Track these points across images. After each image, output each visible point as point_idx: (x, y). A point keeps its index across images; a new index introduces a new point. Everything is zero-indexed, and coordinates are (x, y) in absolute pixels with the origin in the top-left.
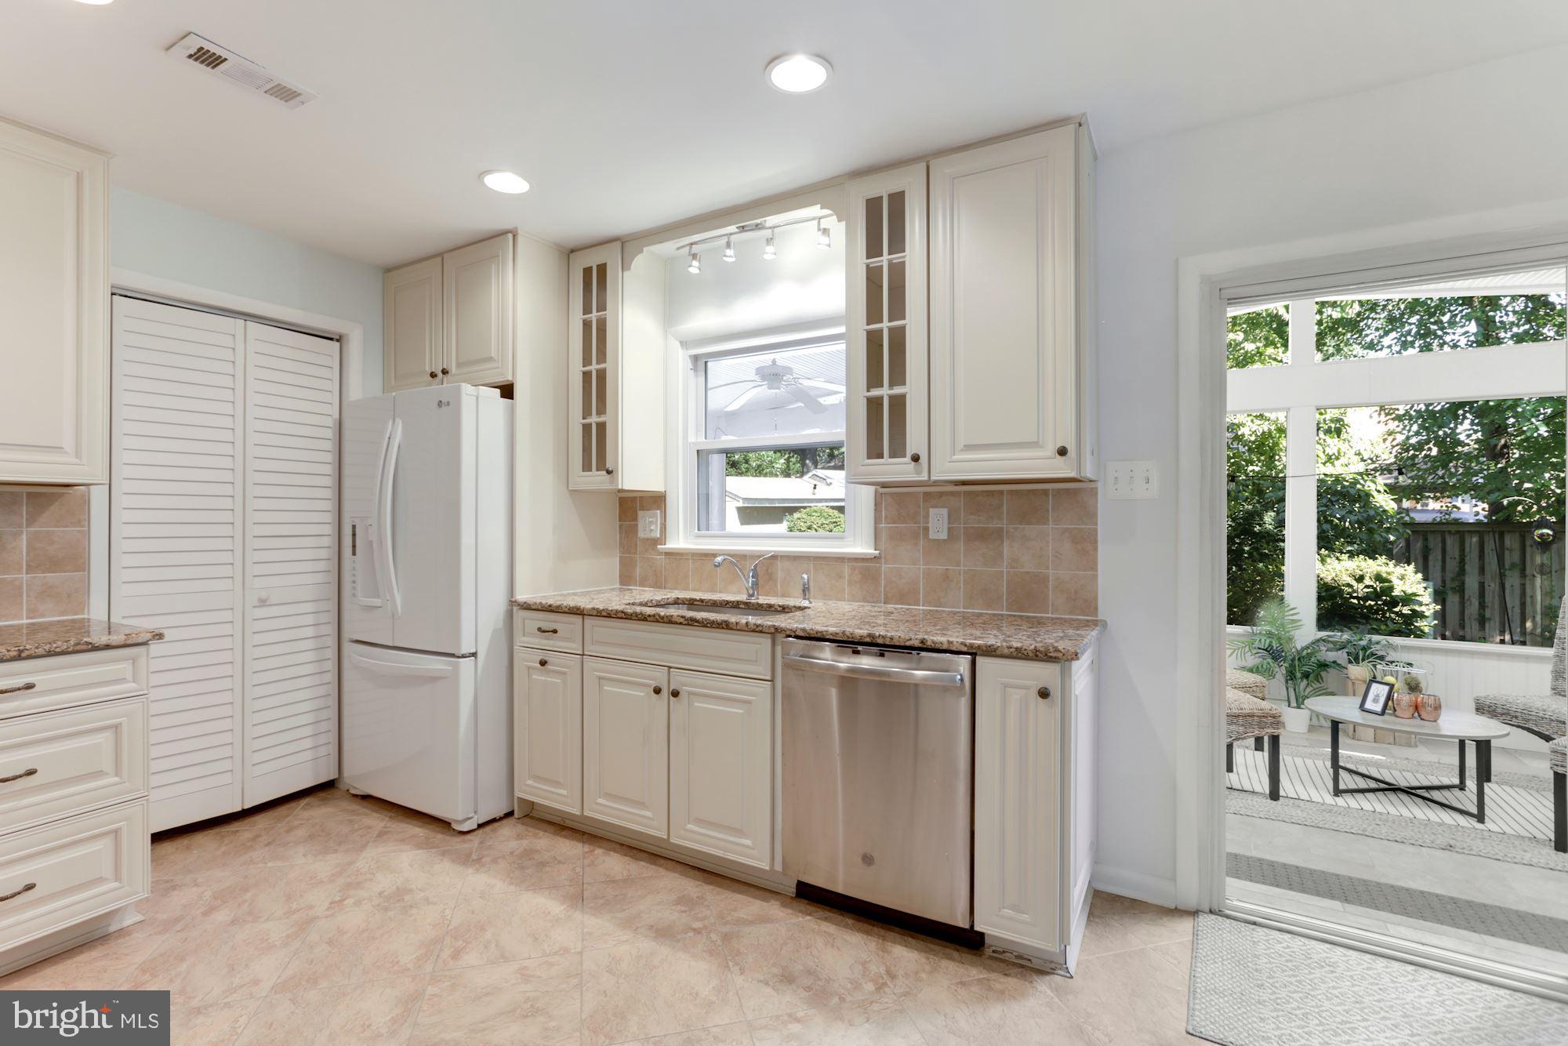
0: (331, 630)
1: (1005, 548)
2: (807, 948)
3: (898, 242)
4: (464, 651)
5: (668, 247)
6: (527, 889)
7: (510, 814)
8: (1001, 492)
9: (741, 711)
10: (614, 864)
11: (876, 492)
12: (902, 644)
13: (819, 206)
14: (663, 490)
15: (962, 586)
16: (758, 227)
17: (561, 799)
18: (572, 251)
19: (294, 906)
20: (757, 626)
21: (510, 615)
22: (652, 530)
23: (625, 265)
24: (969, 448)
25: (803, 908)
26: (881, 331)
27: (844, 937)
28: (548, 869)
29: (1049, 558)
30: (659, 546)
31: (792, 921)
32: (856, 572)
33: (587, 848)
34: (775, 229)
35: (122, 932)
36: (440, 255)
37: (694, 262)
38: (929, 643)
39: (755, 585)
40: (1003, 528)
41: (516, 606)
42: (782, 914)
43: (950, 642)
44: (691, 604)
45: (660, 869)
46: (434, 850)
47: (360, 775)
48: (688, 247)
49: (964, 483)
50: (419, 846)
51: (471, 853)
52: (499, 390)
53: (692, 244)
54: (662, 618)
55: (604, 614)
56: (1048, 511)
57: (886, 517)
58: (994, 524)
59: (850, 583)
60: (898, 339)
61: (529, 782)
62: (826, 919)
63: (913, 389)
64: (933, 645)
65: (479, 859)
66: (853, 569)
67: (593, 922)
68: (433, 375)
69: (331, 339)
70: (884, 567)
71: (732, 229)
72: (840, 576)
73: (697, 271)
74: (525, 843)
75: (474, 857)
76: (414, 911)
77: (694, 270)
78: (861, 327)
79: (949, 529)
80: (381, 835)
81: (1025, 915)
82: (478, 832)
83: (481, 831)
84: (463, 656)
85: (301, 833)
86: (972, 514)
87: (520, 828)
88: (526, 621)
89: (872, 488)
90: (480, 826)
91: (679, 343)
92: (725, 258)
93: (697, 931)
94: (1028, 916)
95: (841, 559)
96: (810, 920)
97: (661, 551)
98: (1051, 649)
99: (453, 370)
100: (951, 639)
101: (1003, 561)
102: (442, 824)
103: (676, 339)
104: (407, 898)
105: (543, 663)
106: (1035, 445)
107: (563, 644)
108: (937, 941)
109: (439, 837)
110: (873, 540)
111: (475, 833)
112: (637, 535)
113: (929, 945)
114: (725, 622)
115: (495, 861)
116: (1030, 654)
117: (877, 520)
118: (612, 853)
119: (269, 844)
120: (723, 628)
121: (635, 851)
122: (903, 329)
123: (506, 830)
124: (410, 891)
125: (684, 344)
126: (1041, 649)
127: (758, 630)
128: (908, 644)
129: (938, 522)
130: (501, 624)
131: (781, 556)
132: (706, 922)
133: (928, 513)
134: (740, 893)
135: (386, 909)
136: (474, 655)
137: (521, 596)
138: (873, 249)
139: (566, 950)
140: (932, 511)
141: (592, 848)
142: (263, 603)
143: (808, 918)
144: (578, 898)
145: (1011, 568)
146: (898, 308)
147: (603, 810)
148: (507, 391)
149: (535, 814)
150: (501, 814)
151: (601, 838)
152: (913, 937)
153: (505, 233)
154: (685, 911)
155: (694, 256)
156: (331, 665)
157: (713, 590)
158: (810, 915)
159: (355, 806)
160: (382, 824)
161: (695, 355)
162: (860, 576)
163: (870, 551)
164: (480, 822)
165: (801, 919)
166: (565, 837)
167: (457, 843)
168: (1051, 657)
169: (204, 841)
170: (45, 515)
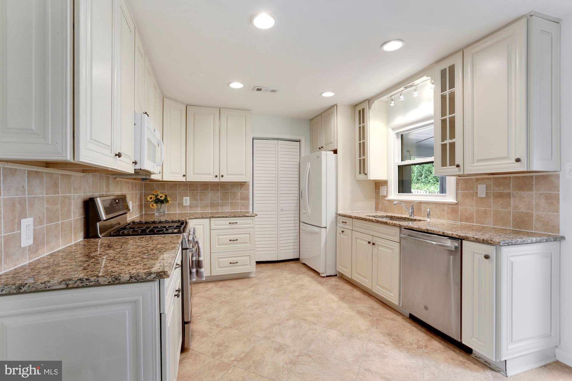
0: (298, 218)
1: (511, 201)
2: (402, 331)
3: (452, 85)
4: (323, 226)
5: (385, 98)
6: (331, 293)
7: (336, 275)
8: (510, 178)
9: (391, 252)
10: (357, 294)
11: (457, 178)
12: (437, 233)
13: (426, 76)
14: (387, 179)
15: (492, 217)
16: (411, 86)
17: (347, 273)
18: (356, 106)
19: (281, 282)
20: (395, 224)
21: (336, 217)
22: (384, 193)
23: (370, 108)
24: (479, 161)
25: (409, 321)
26: (446, 119)
27: (418, 333)
28: (339, 290)
29: (533, 206)
30: (385, 198)
31: (403, 323)
32: (450, 209)
33: (352, 288)
34: (417, 86)
35: (252, 277)
36: (321, 114)
37: (392, 102)
38: (445, 234)
39: (413, 212)
40: (510, 193)
41: (338, 215)
42: (400, 320)
43: (452, 234)
44: (392, 218)
45: (370, 299)
46: (314, 279)
47: (304, 258)
48: (390, 98)
49: (492, 174)
50: (311, 277)
51: (322, 282)
52: (333, 152)
53: (391, 96)
54: (370, 220)
55: (357, 218)
56: (533, 185)
57: (461, 188)
58: (507, 191)
59: (447, 213)
60: (452, 121)
61: (340, 266)
62: (415, 326)
63: (458, 140)
64: (447, 235)
65: (323, 284)
66: (449, 208)
67: (343, 305)
68: (320, 148)
69: (298, 141)
70: (460, 207)
71: (402, 88)
72: (444, 210)
73: (393, 105)
74: (336, 283)
75: (322, 283)
76: (303, 290)
77: (392, 105)
78: (439, 118)
79: (486, 193)
80: (304, 273)
81: (481, 343)
82: (326, 278)
83: (327, 278)
84: (323, 228)
85: (288, 268)
86: (496, 187)
87: (338, 279)
88: (340, 219)
89: (455, 177)
90: (327, 276)
91: (391, 129)
92: (400, 100)
93: (370, 316)
94: (482, 343)
95: (444, 204)
96: (409, 325)
97: (386, 200)
98: (489, 240)
99: (324, 147)
100: (453, 233)
101: (511, 207)
102: (318, 273)
103: (390, 128)
104: (303, 287)
105: (343, 232)
106: (507, 158)
107: (347, 226)
108: (453, 345)
109: (316, 276)
110: (456, 198)
111: (325, 278)
112: (380, 194)
113: (449, 345)
114: (386, 222)
115: (327, 285)
116: (481, 241)
117: (457, 189)
118: (358, 291)
119: (281, 269)
120: (386, 224)
121: (365, 293)
122: (454, 117)
123: (334, 279)
124: (304, 286)
125: (393, 129)
126: (485, 239)
127: (395, 225)
128: (439, 233)
129: (481, 190)
130: (334, 220)
131: (423, 203)
132: (375, 315)
133: (477, 186)
134: (391, 311)
135: (298, 288)
136: (326, 228)
137: (340, 212)
138: (443, 89)
139: (332, 308)
140: (479, 186)
141: (354, 289)
142: (282, 210)
143: (409, 324)
144: (343, 298)
145: (514, 210)
146: (452, 110)
147: (357, 278)
148: (335, 152)
149: (343, 277)
150: (334, 275)
151: (358, 287)
152: (444, 341)
153: (334, 106)
154: (370, 310)
155: (392, 100)
156: (298, 228)
157: (402, 214)
158: (410, 324)
159: (301, 265)
160: (305, 271)
161: (398, 133)
162: (451, 211)
163: (455, 201)
164: (327, 275)
165: (406, 323)
166: (348, 284)
167: (320, 279)
168: (489, 243)
169: (270, 265)
170: (243, 188)
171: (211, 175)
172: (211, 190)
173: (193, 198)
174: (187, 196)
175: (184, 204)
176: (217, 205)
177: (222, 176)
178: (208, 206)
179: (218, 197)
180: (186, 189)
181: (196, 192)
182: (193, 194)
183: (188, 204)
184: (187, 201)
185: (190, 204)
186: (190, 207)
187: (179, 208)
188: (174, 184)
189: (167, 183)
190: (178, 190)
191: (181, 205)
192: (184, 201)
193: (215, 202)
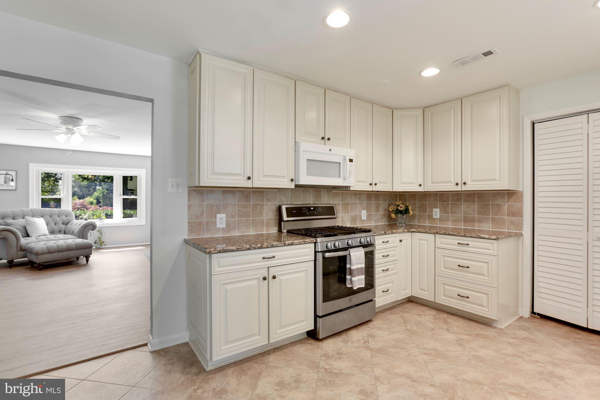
170: (511, 199)
171: (452, 183)
172: (465, 201)
173: (444, 210)
174: (437, 208)
175: (434, 217)
176: (473, 220)
177: (465, 184)
178: (461, 221)
179: (474, 210)
180: (436, 199)
181: (447, 204)
182: (443, 206)
183: (438, 216)
184: (437, 213)
185: (440, 216)
186: (440, 220)
187: (428, 220)
188: (424, 194)
189: (418, 194)
190: (428, 201)
191: (430, 217)
192: (434, 213)
193: (470, 216)
